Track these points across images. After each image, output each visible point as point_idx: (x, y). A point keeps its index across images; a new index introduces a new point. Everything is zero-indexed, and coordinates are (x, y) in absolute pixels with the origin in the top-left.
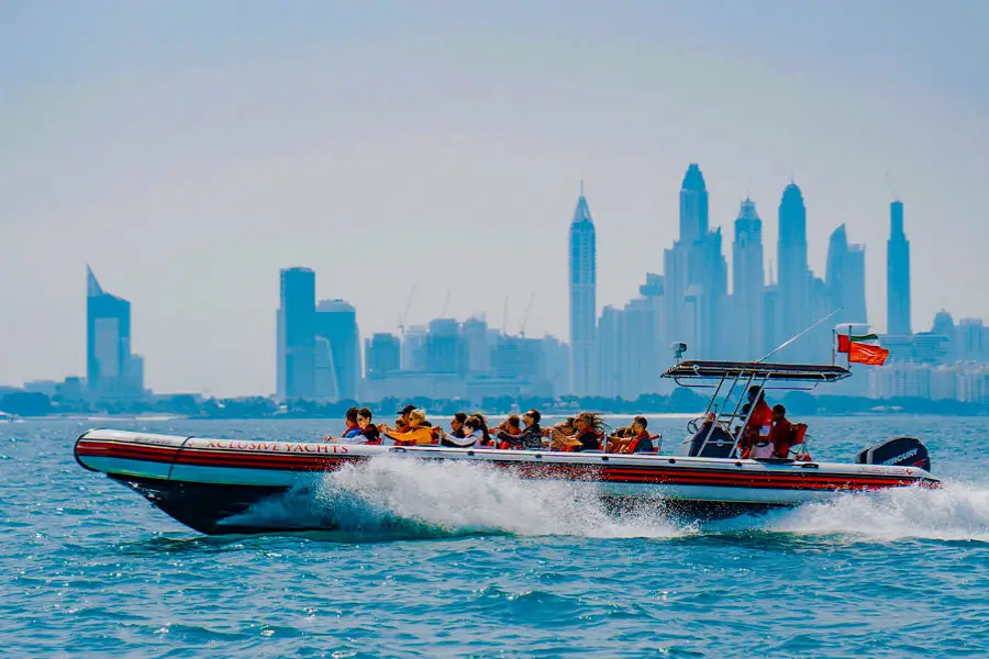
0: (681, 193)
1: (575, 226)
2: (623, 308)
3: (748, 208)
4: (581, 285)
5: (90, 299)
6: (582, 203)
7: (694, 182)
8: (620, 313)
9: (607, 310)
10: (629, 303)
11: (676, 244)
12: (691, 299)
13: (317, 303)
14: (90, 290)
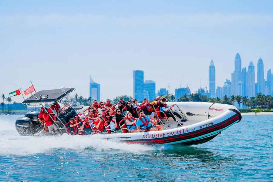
0: (235, 60)
1: (210, 67)
2: (222, 87)
3: (251, 63)
4: (212, 81)
5: (90, 84)
6: (212, 61)
7: (238, 57)
8: (221, 88)
9: (218, 87)
10: (224, 85)
11: (234, 72)
12: (240, 84)
13: (144, 81)
14: (90, 82)
